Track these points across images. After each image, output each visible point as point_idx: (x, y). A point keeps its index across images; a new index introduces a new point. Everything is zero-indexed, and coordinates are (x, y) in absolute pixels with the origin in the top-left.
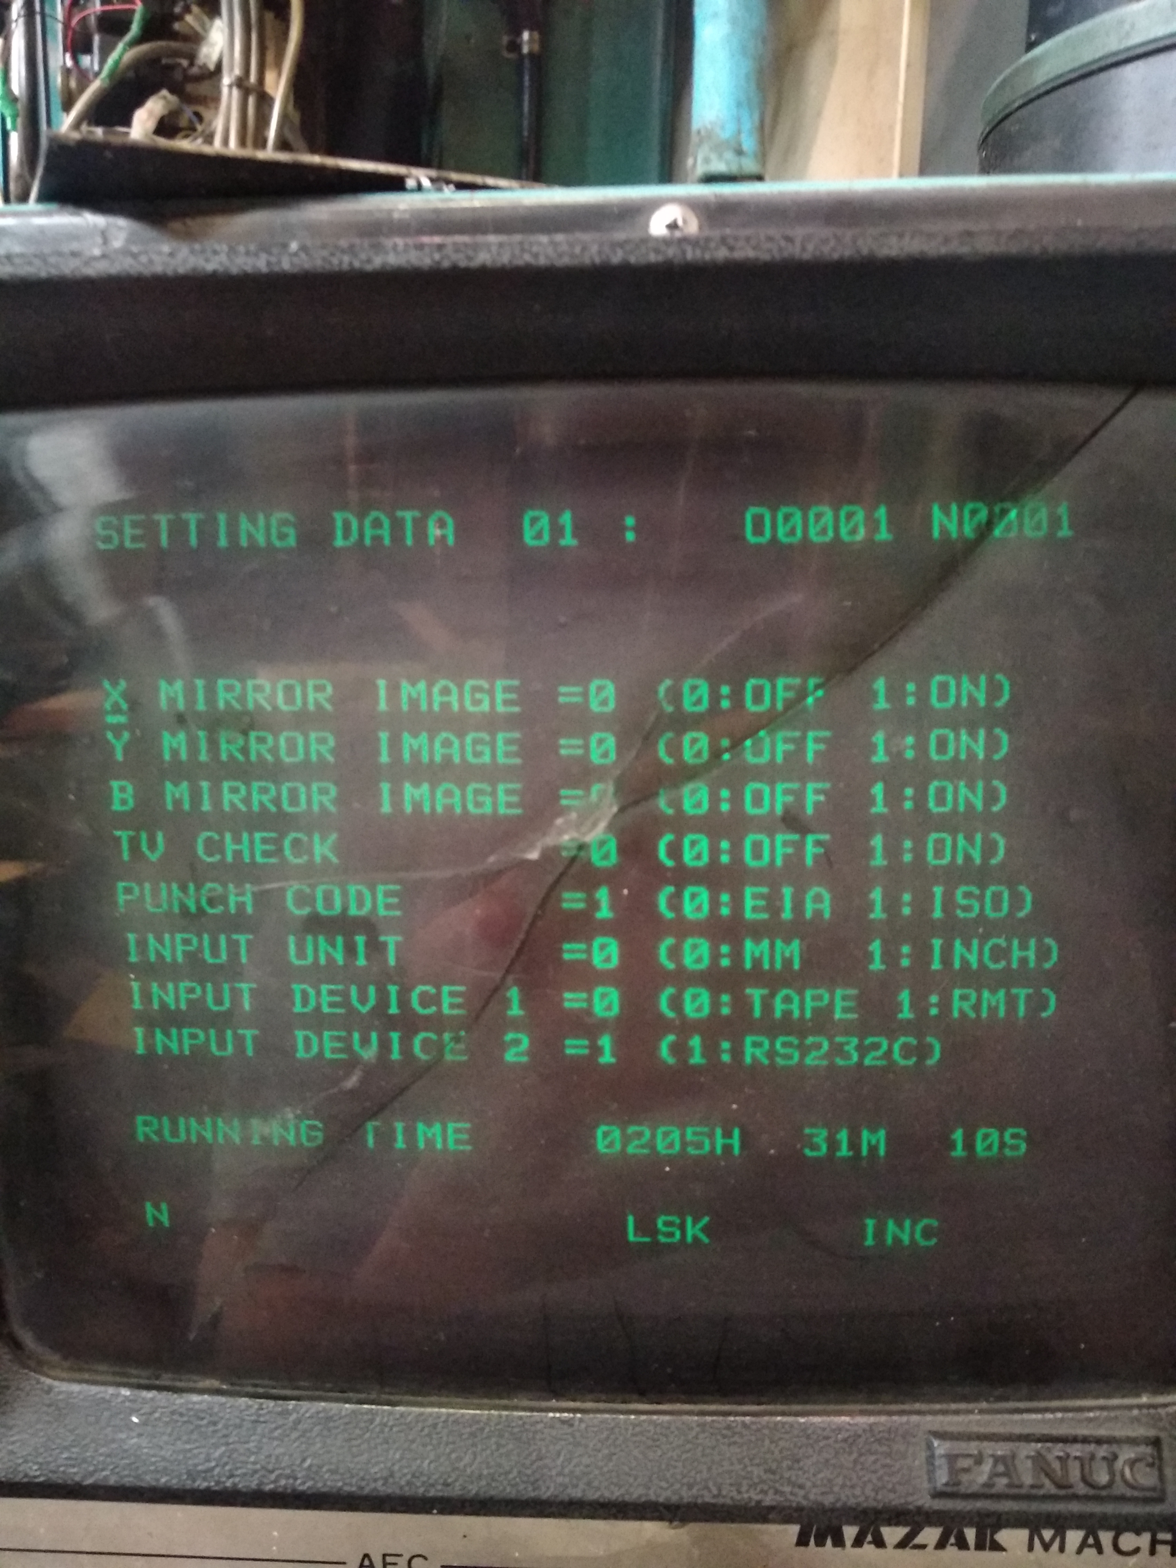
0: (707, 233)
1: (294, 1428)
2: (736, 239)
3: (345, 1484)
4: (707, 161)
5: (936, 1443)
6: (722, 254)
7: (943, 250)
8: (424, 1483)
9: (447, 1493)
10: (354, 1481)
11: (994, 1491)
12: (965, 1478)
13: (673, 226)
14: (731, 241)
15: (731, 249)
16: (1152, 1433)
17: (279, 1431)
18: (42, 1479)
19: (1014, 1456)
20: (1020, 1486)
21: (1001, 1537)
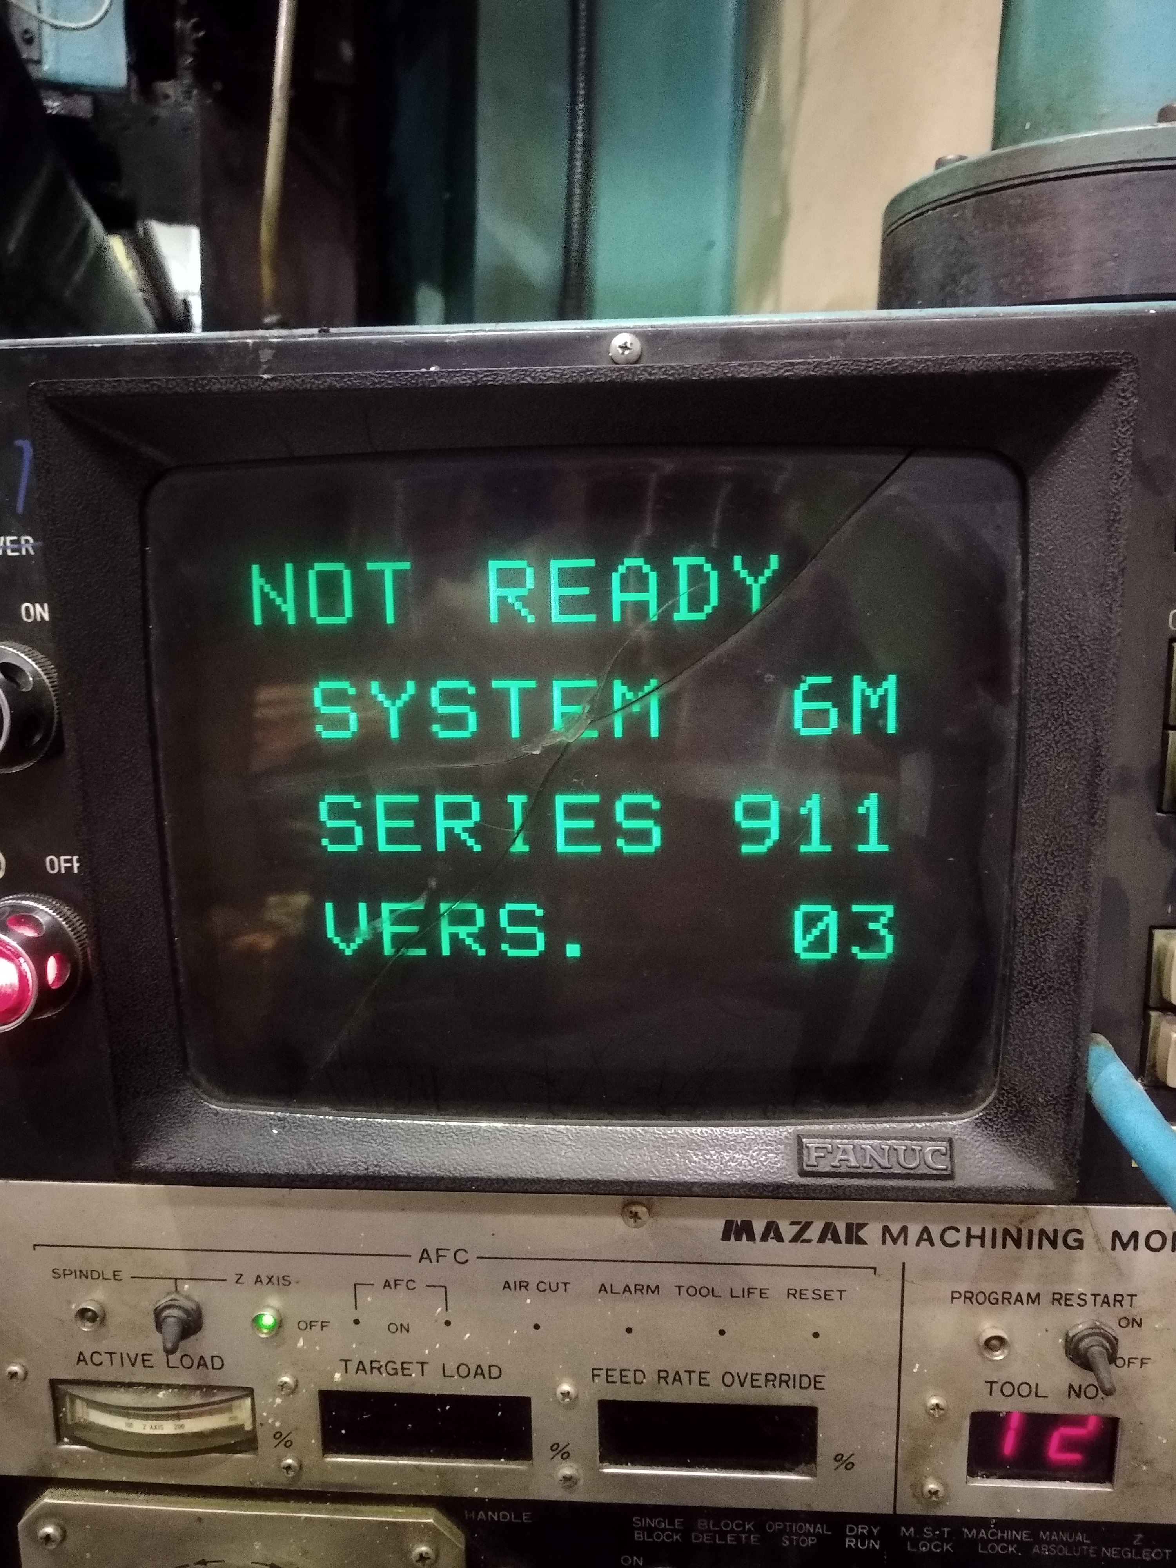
3: (412, 1168)
5: (803, 1141)
8: (464, 1167)
9: (480, 1175)
10: (418, 1166)
11: (840, 1170)
12: (822, 1162)
13: (624, 347)
18: (212, 1170)
19: (854, 1147)
20: (858, 1167)
21: (862, 1234)
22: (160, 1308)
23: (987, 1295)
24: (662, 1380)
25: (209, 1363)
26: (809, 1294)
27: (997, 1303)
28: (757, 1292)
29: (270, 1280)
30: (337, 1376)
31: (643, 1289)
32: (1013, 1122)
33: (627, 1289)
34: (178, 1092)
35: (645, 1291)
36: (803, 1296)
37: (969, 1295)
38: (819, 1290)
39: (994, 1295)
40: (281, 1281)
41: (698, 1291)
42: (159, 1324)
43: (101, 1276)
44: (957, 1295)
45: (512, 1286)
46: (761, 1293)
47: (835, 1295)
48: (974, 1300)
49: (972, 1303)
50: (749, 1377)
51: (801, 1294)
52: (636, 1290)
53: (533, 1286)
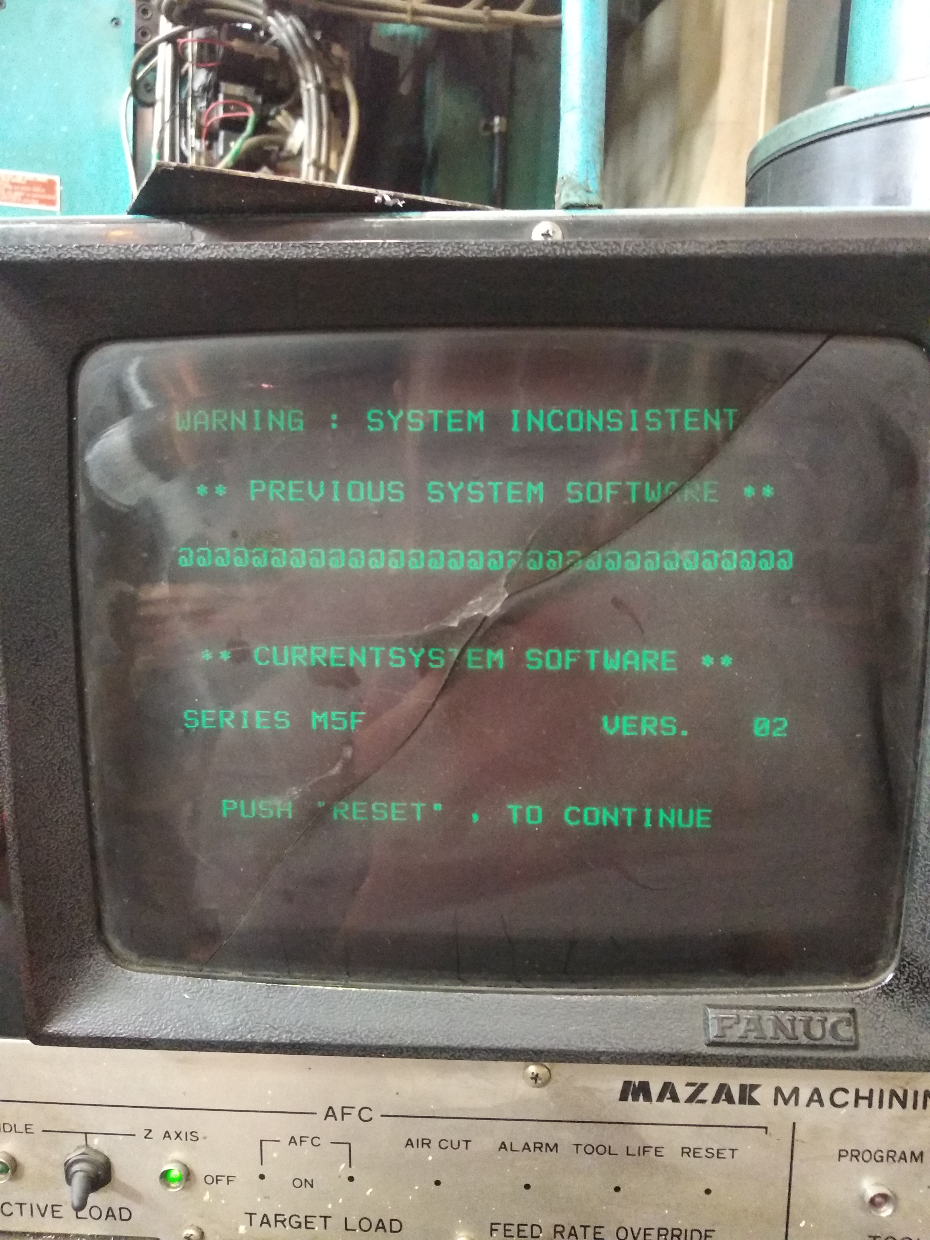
0: (567, 240)
1: (291, 1002)
2: (586, 243)
3: (325, 1037)
4: (568, 196)
5: (709, 1010)
6: (578, 252)
7: (708, 252)
8: (376, 1036)
9: (391, 1042)
10: (330, 1035)
11: (747, 1041)
12: (728, 1032)
13: (546, 235)
14: (583, 245)
15: (583, 249)
16: (850, 1006)
17: (282, 1003)
18: (124, 1035)
19: (760, 1018)
20: (765, 1038)
21: (756, 1095)
22: (70, 1161)
23: (873, 1153)
24: (558, 1235)
25: (117, 1214)
26: (703, 1153)
27: (882, 1161)
28: (652, 1151)
29: (178, 1135)
30: (242, 1229)
31: (542, 1147)
32: (914, 993)
33: (526, 1147)
34: (91, 956)
35: (543, 1149)
36: (696, 1155)
37: (855, 1153)
38: (712, 1149)
39: (880, 1154)
40: (189, 1137)
41: (595, 1149)
42: (69, 1180)
43: (13, 1128)
44: (844, 1153)
45: (415, 1144)
46: (656, 1151)
47: (727, 1154)
48: (860, 1158)
49: (858, 1160)
50: (642, 1231)
51: (694, 1153)
52: (535, 1148)
53: (434, 1144)
